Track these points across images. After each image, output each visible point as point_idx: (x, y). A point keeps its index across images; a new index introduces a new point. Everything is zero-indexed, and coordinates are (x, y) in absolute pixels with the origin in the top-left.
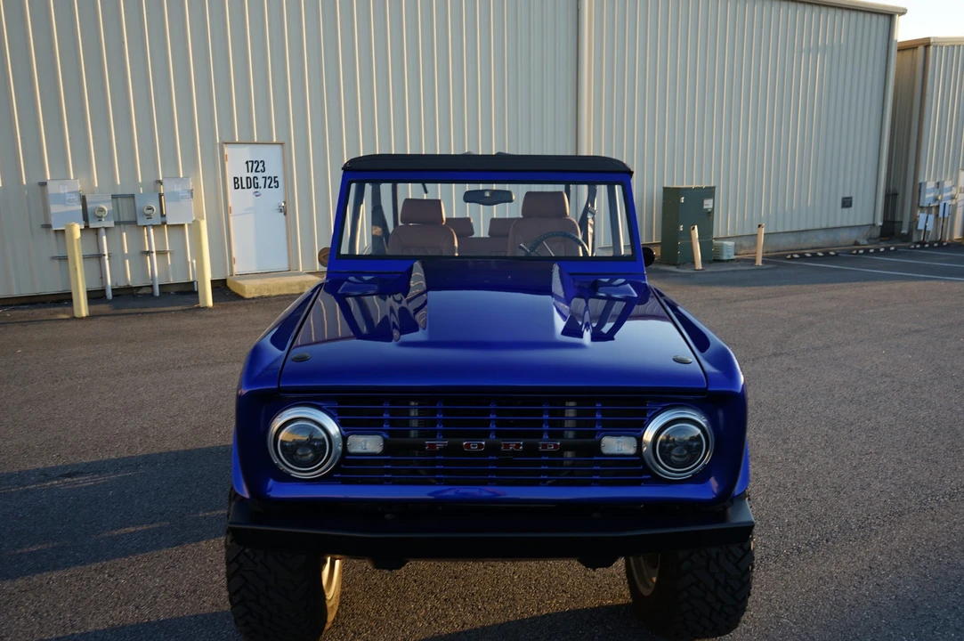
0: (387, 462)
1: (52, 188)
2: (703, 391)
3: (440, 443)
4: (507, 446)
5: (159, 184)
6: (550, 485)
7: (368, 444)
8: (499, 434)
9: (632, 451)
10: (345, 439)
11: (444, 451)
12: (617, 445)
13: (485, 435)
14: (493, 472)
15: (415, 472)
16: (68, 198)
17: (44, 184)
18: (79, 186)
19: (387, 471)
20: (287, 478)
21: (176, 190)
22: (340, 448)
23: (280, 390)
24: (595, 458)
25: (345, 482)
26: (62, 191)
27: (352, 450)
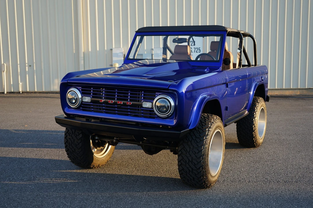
0: (92, 105)
1: (114, 51)
2: (168, 89)
3: (103, 101)
4: (119, 102)
5: (152, 50)
6: (131, 116)
7: (87, 99)
8: (118, 99)
9: (150, 107)
10: (82, 97)
11: (104, 102)
12: (147, 105)
13: (114, 99)
14: (117, 110)
15: (100, 109)
16: (119, 55)
17: (112, 50)
18: (123, 50)
19: (92, 108)
20: (70, 107)
21: (158, 52)
22: (81, 100)
23: (68, 83)
24: (142, 108)
25: (83, 110)
26: (117, 52)
27: (84, 100)
